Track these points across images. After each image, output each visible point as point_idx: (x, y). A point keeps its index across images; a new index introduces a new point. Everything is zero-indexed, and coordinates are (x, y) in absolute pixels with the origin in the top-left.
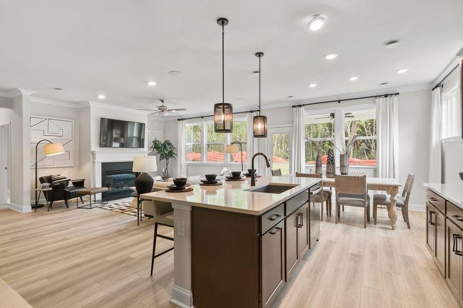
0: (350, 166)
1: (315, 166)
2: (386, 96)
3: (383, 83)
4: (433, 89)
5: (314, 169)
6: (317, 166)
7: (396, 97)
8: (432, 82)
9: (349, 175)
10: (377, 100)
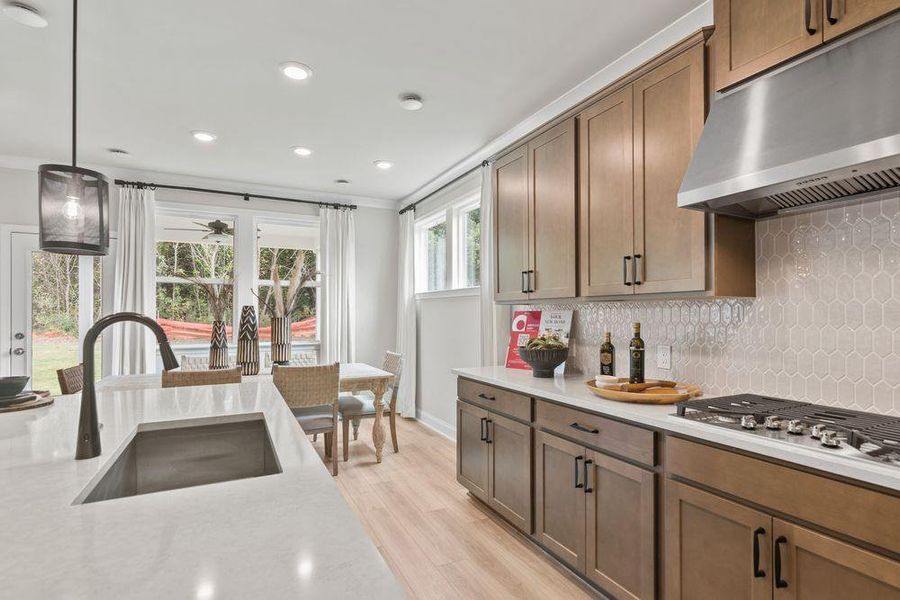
0: (293, 343)
1: (209, 345)
2: (336, 206)
3: (340, 179)
4: (402, 212)
5: (207, 355)
6: (215, 348)
7: (352, 213)
8: (400, 200)
9: (292, 365)
10: (322, 210)
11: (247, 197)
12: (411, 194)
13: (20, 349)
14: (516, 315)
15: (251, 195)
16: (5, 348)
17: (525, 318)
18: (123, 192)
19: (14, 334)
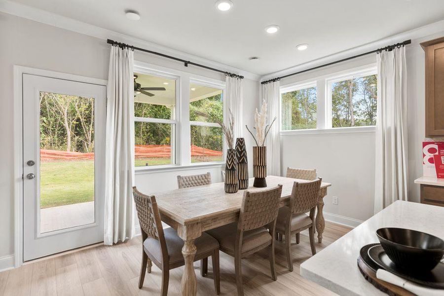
4: (264, 83)
8: (264, 75)
11: (186, 63)
12: (275, 72)
13: (31, 174)
14: (425, 144)
15: (189, 62)
16: (18, 174)
17: (436, 147)
18: (114, 49)
19: (26, 161)
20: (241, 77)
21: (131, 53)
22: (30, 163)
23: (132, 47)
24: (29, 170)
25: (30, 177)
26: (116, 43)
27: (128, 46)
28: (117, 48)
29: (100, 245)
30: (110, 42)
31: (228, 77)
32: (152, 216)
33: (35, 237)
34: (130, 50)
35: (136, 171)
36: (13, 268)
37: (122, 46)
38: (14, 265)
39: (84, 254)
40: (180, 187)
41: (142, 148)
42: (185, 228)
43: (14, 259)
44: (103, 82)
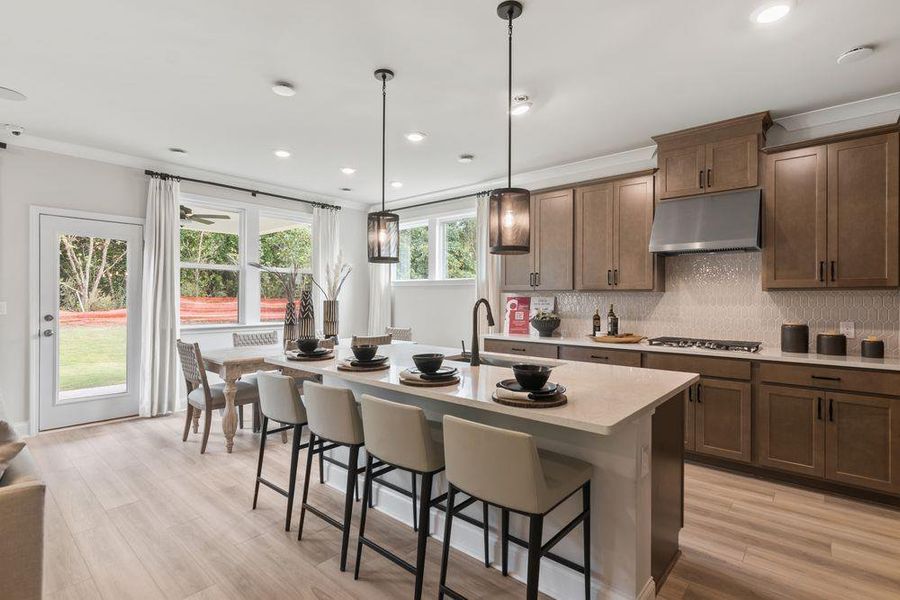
2: (324, 206)
3: (345, 188)
7: (338, 213)
8: (373, 205)
11: (254, 193)
13: (49, 331)
14: (509, 299)
15: (258, 192)
16: (34, 330)
17: (516, 302)
18: (154, 182)
19: (43, 315)
20: (337, 208)
21: (176, 185)
22: (48, 318)
23: (177, 178)
24: (47, 326)
25: (48, 333)
26: (157, 174)
27: (172, 177)
28: (158, 180)
29: (135, 417)
30: (148, 173)
31: (316, 209)
32: (196, 361)
33: (54, 404)
34: (175, 181)
35: (182, 330)
36: (27, 436)
37: (164, 177)
38: (29, 433)
39: (114, 426)
40: (235, 345)
41: (199, 304)
42: (225, 368)
43: (29, 426)
44: (139, 221)
